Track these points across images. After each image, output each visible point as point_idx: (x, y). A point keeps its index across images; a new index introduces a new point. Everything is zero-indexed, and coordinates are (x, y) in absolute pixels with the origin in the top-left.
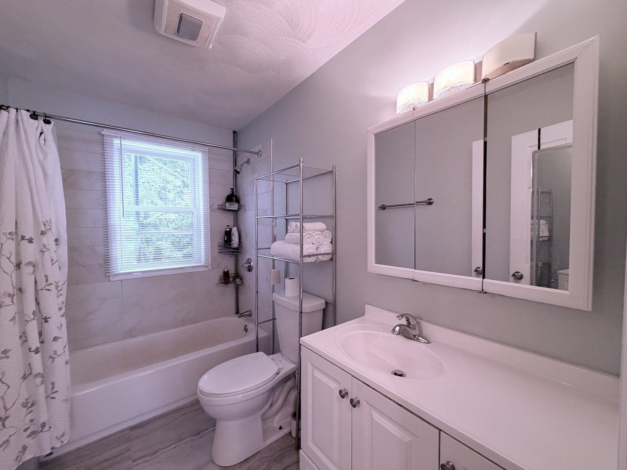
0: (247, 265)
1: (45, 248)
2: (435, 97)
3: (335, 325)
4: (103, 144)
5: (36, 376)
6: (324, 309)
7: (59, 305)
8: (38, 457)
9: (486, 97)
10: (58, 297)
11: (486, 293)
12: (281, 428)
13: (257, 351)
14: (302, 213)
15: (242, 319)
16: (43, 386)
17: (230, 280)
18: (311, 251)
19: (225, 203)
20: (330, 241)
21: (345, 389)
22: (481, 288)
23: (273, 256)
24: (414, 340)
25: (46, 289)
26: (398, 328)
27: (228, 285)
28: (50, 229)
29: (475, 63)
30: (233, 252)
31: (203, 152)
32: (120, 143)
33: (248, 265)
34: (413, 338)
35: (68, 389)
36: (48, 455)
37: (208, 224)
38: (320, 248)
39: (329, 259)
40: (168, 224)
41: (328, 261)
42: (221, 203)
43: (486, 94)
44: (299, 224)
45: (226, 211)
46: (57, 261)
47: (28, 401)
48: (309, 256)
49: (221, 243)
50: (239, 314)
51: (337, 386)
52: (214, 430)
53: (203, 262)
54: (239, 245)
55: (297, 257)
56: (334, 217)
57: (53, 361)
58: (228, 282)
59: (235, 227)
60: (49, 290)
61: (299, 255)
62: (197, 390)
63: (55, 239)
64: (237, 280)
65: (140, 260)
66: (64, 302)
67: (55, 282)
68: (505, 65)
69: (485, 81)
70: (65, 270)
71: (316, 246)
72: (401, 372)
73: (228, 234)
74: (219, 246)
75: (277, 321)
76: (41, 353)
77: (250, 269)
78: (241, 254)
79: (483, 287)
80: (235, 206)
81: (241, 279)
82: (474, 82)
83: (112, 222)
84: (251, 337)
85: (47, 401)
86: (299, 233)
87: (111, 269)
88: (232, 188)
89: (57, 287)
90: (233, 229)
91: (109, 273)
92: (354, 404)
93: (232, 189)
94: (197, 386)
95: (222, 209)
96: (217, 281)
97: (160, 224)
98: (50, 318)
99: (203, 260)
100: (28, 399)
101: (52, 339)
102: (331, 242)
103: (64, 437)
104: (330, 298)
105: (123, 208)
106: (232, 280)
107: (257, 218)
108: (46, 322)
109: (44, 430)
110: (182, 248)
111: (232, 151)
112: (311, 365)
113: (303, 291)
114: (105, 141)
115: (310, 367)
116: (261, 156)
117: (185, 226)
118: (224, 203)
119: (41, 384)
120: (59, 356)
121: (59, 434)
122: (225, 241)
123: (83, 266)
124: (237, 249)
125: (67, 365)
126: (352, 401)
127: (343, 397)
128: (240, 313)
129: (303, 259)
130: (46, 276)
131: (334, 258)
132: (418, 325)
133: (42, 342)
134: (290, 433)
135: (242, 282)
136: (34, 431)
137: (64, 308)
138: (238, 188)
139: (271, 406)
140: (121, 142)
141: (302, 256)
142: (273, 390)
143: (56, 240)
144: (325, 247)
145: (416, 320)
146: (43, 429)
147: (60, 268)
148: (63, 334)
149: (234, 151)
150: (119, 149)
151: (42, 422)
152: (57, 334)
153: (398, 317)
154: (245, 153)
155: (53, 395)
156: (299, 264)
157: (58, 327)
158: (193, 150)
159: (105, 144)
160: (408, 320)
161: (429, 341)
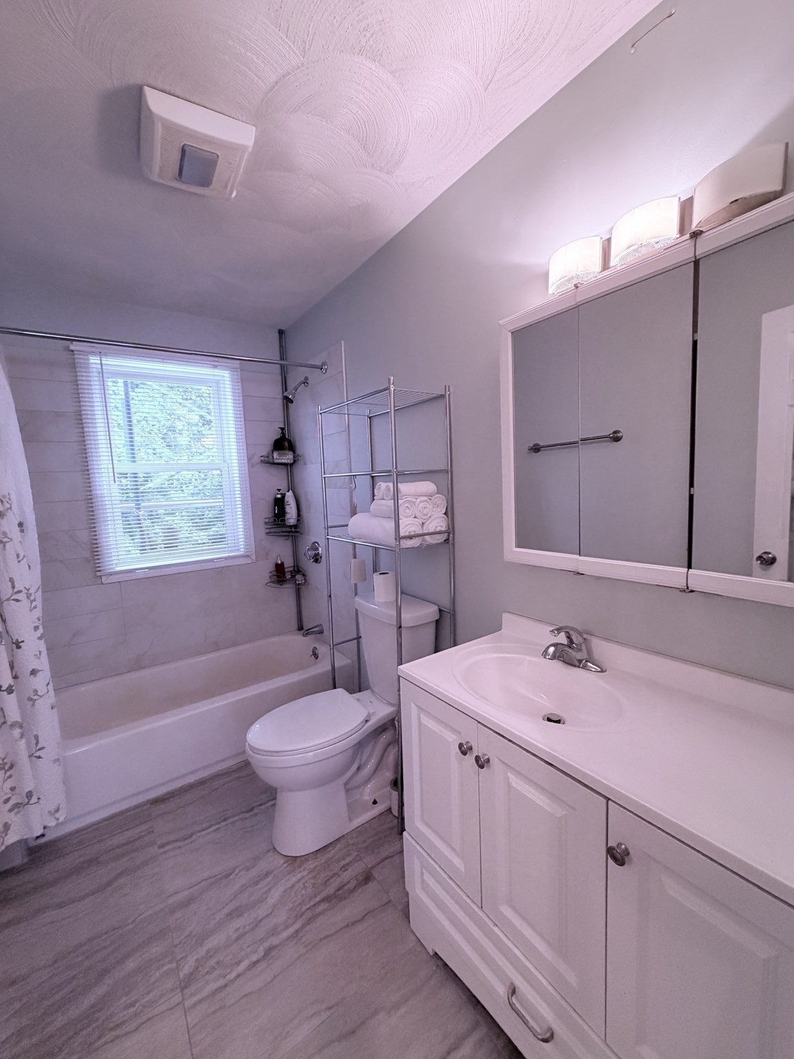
0: (312, 553)
1: (6, 537)
2: (612, 263)
3: (455, 645)
4: (73, 366)
5: (13, 725)
6: (437, 622)
7: (34, 622)
8: (26, 841)
9: (696, 263)
10: (31, 611)
11: (692, 591)
12: (375, 802)
13: (335, 688)
14: (396, 468)
15: (308, 638)
16: (24, 741)
17: (288, 577)
18: (413, 529)
19: (273, 453)
20: (444, 511)
21: (468, 742)
22: (685, 585)
23: (353, 539)
24: (579, 667)
25: (13, 600)
26: (552, 649)
27: (283, 586)
28: (10, 508)
29: (681, 200)
30: (289, 532)
31: (232, 369)
32: (99, 362)
33: (314, 552)
34: (577, 664)
35: (58, 744)
36: (37, 837)
37: (246, 487)
38: (428, 523)
39: (442, 540)
40: (182, 487)
41: (442, 543)
42: (265, 453)
43: (698, 258)
44: (391, 485)
45: (276, 466)
46: (24, 556)
47: (5, 761)
48: (410, 537)
49: (269, 518)
50: (303, 631)
51: (455, 737)
52: (274, 805)
53: (243, 550)
54: (298, 520)
55: (391, 541)
56: (449, 472)
57: (33, 705)
58: (283, 581)
59: (290, 491)
60: (17, 600)
61: (394, 536)
62: (245, 746)
63: (18, 522)
64: (297, 577)
65: (145, 550)
66: (41, 618)
67: (25, 588)
68: (732, 203)
69: (696, 235)
70: (37, 569)
71: (420, 521)
72: (558, 716)
73: (280, 503)
74: (266, 523)
75: (363, 641)
76: (16, 693)
77: (317, 559)
78: (301, 534)
79: (689, 582)
80: (288, 458)
81: (304, 575)
82: (678, 236)
83: (98, 492)
84: (323, 667)
85: (31, 761)
86: (393, 501)
87: (103, 564)
88: (283, 427)
89: (28, 596)
90: (287, 494)
91: (100, 571)
92: (481, 763)
93: (282, 429)
94: (246, 741)
95: (268, 463)
96: (267, 579)
97: (170, 487)
98: (23, 642)
99: (242, 546)
100: (4, 759)
101: (29, 672)
102: (445, 514)
103: (59, 813)
104: (446, 603)
105: (113, 468)
106: (290, 576)
107: (325, 478)
108: (18, 647)
109: (31, 802)
110: (207, 526)
111: (278, 366)
112: (416, 707)
113: (402, 593)
114: (76, 361)
115: (414, 710)
116: (326, 371)
117: (209, 489)
118: (271, 453)
119: (21, 737)
120: (41, 696)
121: (52, 809)
122: (276, 515)
123: (61, 562)
124: (295, 526)
125: (54, 710)
126: (477, 759)
127: (464, 753)
128: (305, 628)
129: (399, 542)
130: (11, 580)
131: (451, 539)
132: (586, 645)
133: (15, 677)
134: (389, 810)
135: (305, 580)
136: (18, 804)
137: (41, 627)
138: (291, 427)
139: (359, 768)
140: (101, 360)
141: (399, 538)
142: (360, 746)
143: (21, 525)
144: (436, 521)
145: (581, 636)
146: (29, 800)
147: (29, 567)
148: (43, 664)
149: (282, 367)
150: (99, 373)
151: (27, 791)
152: (35, 664)
153: (552, 631)
154: (300, 368)
155: (38, 754)
156: (395, 551)
157: (35, 655)
158: (215, 367)
159: (77, 365)
160: (569, 637)
161: (604, 669)
